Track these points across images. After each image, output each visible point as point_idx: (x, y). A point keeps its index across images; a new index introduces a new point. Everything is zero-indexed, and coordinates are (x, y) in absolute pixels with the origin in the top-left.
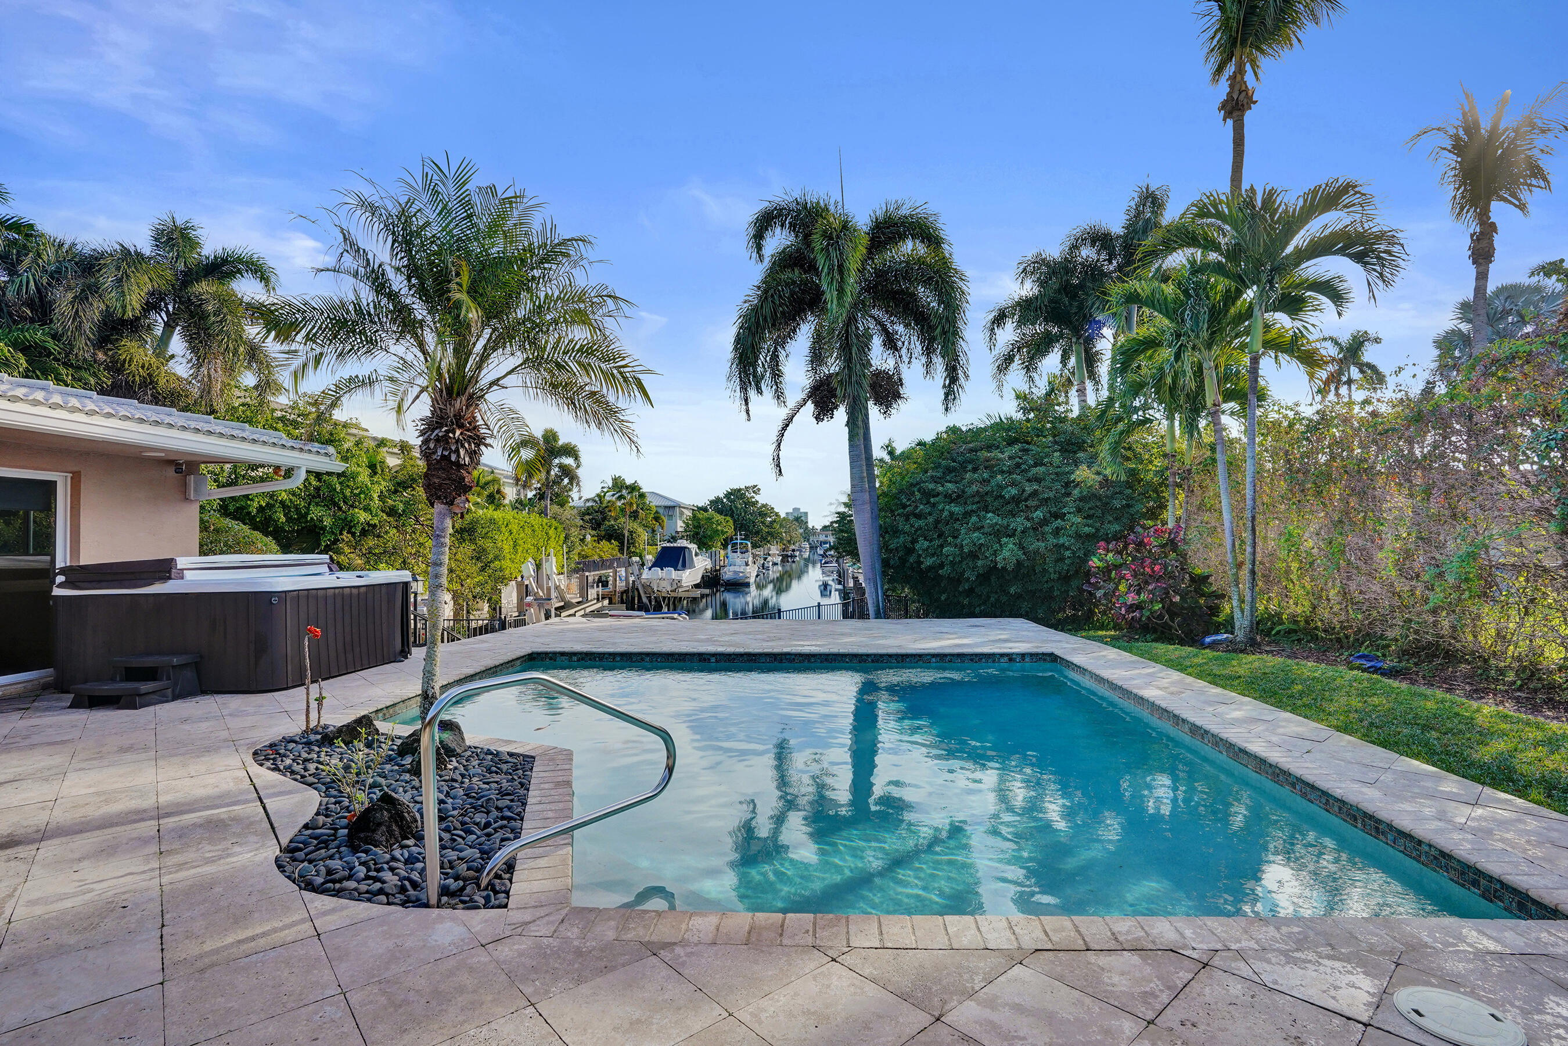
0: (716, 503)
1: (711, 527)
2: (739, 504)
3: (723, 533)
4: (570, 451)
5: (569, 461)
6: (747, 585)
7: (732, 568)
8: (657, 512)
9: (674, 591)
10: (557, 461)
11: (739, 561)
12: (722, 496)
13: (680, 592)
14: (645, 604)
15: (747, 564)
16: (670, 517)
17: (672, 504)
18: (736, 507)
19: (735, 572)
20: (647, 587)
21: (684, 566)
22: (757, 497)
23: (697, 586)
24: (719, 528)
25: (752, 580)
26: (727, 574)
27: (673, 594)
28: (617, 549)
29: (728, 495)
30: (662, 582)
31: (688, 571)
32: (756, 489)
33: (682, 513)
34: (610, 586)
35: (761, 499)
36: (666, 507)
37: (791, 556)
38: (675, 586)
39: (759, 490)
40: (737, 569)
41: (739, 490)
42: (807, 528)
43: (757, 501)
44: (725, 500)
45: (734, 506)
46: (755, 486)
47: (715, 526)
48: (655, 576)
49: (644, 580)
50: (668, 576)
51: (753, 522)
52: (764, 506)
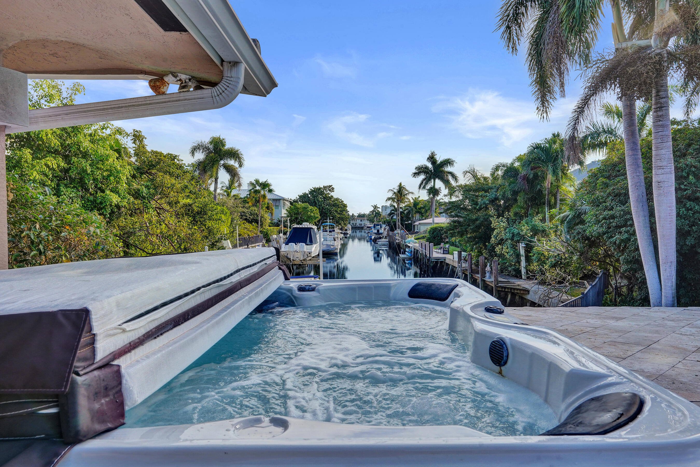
0: (304, 197)
2: (320, 198)
4: (234, 154)
5: (231, 162)
6: (336, 254)
7: (325, 243)
10: (222, 162)
11: (329, 238)
12: (307, 192)
15: (335, 240)
16: (277, 206)
17: (279, 198)
19: (327, 245)
21: (311, 242)
22: (332, 194)
24: (312, 214)
27: (304, 263)
28: (257, 229)
29: (312, 192)
30: (296, 254)
31: (314, 246)
32: (331, 188)
33: (284, 204)
35: (335, 195)
36: (274, 200)
38: (305, 257)
39: (333, 189)
40: (328, 243)
41: (320, 189)
42: (349, 215)
43: (332, 197)
44: (309, 195)
45: (317, 200)
46: (330, 186)
47: (309, 213)
48: (292, 250)
49: (284, 253)
50: (302, 250)
51: (330, 211)
52: (337, 199)
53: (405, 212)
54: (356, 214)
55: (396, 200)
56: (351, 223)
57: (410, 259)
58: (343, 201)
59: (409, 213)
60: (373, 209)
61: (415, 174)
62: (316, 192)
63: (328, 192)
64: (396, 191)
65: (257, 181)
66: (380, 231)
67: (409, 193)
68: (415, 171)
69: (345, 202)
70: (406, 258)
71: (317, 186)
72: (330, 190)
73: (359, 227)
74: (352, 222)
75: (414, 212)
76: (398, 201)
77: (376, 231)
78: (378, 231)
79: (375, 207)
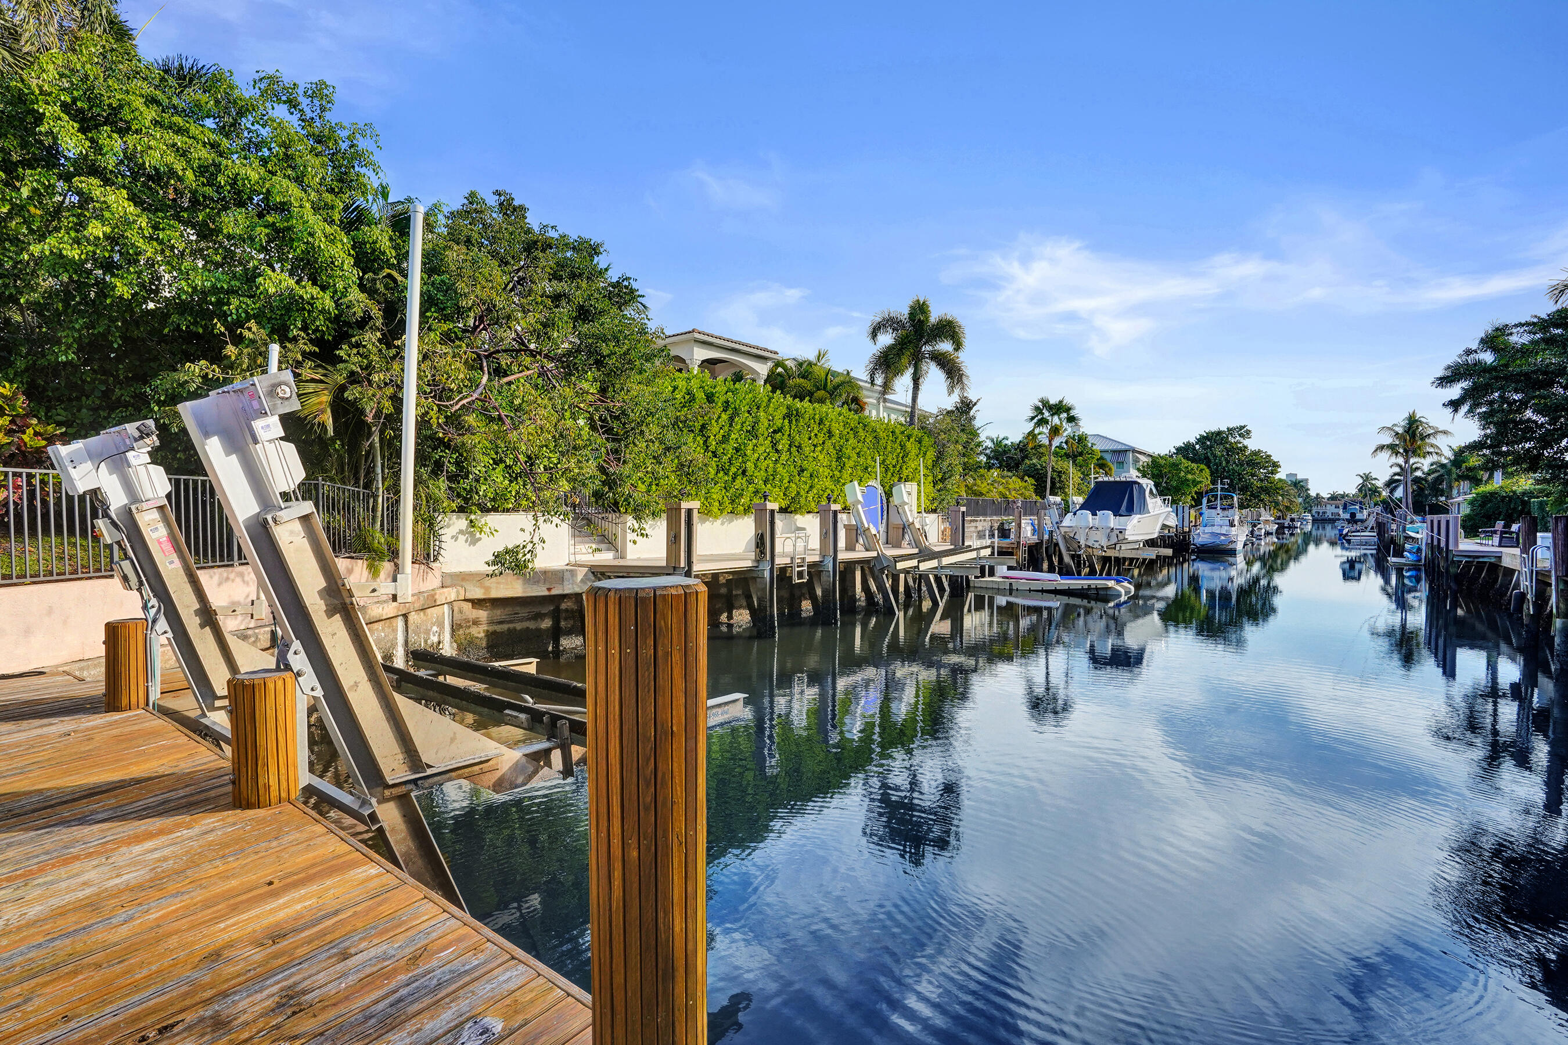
0: (1185, 450)
1: (1177, 474)
2: (1218, 451)
3: (1195, 483)
4: (948, 330)
5: (945, 346)
6: (1233, 553)
7: (1208, 530)
8: (1102, 458)
9: (1113, 547)
10: (928, 349)
11: (1218, 520)
12: (1193, 440)
13: (1125, 552)
14: (1068, 566)
15: (1232, 525)
16: (1121, 461)
17: (1123, 447)
18: (1215, 456)
19: (1213, 534)
20: (1070, 540)
21: (1130, 511)
22: (1246, 442)
23: (1151, 543)
24: (1190, 477)
25: (1239, 546)
26: (1201, 536)
27: (1110, 553)
28: (1032, 488)
29: (1202, 440)
30: (1092, 533)
31: (1135, 518)
32: (1243, 432)
33: (1136, 461)
34: (1012, 536)
35: (1252, 444)
36: (1114, 452)
37: (1289, 527)
38: (1114, 540)
39: (1248, 432)
40: (1216, 530)
41: (1219, 433)
42: (1308, 496)
43: (1246, 447)
44: (1197, 447)
45: (1212, 454)
46: (1242, 427)
47: (1182, 474)
48: (1083, 524)
49: (1067, 530)
50: (1104, 525)
51: (1239, 474)
52: (1256, 453)
53: (1430, 478)
54: (1325, 495)
55: (1401, 451)
56: (1313, 512)
57: (1415, 567)
58: (1270, 456)
59: (1439, 480)
60: (1361, 481)
61: (1444, 381)
62: (1213, 440)
63: (1238, 438)
64: (1400, 430)
65: (1045, 403)
66: (1359, 516)
67: (1437, 432)
68: (1440, 373)
69: (1275, 458)
70: (1405, 565)
71: (1214, 429)
72: (1241, 435)
73: (1330, 520)
74: (1314, 510)
75: (1454, 476)
76: (1406, 451)
77: (1347, 516)
78: (1353, 515)
79: (1366, 478)
